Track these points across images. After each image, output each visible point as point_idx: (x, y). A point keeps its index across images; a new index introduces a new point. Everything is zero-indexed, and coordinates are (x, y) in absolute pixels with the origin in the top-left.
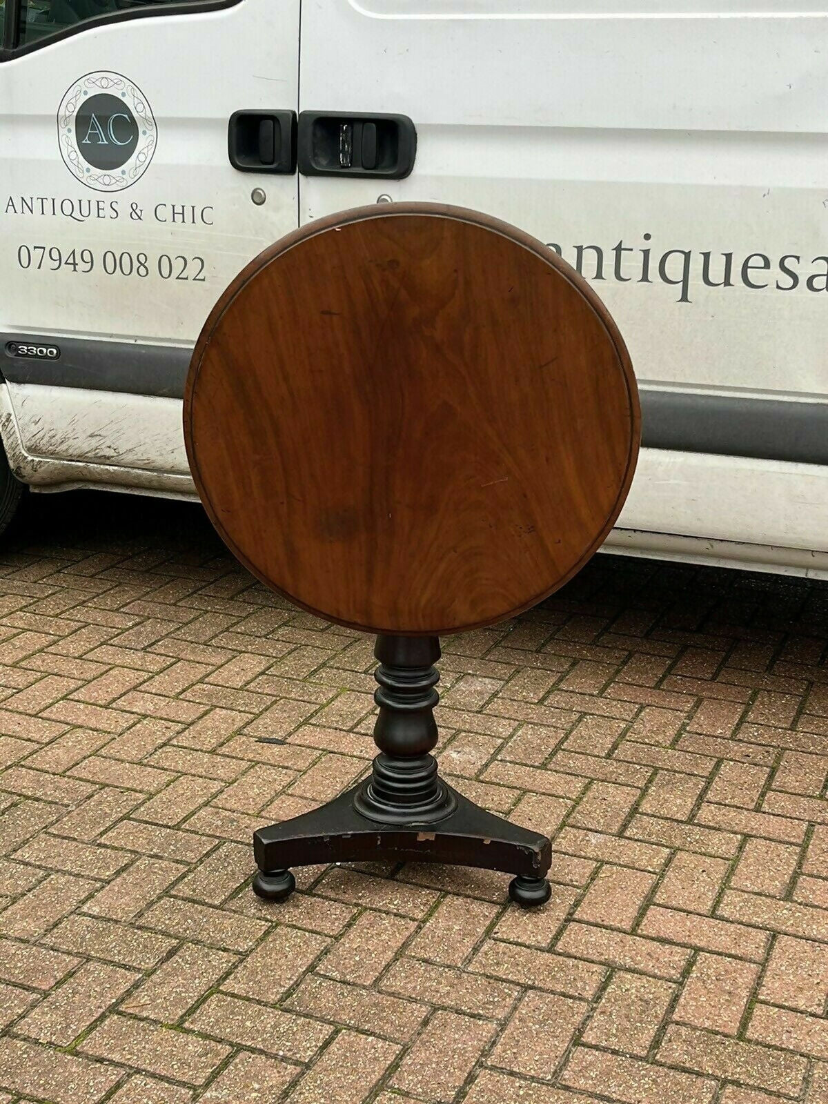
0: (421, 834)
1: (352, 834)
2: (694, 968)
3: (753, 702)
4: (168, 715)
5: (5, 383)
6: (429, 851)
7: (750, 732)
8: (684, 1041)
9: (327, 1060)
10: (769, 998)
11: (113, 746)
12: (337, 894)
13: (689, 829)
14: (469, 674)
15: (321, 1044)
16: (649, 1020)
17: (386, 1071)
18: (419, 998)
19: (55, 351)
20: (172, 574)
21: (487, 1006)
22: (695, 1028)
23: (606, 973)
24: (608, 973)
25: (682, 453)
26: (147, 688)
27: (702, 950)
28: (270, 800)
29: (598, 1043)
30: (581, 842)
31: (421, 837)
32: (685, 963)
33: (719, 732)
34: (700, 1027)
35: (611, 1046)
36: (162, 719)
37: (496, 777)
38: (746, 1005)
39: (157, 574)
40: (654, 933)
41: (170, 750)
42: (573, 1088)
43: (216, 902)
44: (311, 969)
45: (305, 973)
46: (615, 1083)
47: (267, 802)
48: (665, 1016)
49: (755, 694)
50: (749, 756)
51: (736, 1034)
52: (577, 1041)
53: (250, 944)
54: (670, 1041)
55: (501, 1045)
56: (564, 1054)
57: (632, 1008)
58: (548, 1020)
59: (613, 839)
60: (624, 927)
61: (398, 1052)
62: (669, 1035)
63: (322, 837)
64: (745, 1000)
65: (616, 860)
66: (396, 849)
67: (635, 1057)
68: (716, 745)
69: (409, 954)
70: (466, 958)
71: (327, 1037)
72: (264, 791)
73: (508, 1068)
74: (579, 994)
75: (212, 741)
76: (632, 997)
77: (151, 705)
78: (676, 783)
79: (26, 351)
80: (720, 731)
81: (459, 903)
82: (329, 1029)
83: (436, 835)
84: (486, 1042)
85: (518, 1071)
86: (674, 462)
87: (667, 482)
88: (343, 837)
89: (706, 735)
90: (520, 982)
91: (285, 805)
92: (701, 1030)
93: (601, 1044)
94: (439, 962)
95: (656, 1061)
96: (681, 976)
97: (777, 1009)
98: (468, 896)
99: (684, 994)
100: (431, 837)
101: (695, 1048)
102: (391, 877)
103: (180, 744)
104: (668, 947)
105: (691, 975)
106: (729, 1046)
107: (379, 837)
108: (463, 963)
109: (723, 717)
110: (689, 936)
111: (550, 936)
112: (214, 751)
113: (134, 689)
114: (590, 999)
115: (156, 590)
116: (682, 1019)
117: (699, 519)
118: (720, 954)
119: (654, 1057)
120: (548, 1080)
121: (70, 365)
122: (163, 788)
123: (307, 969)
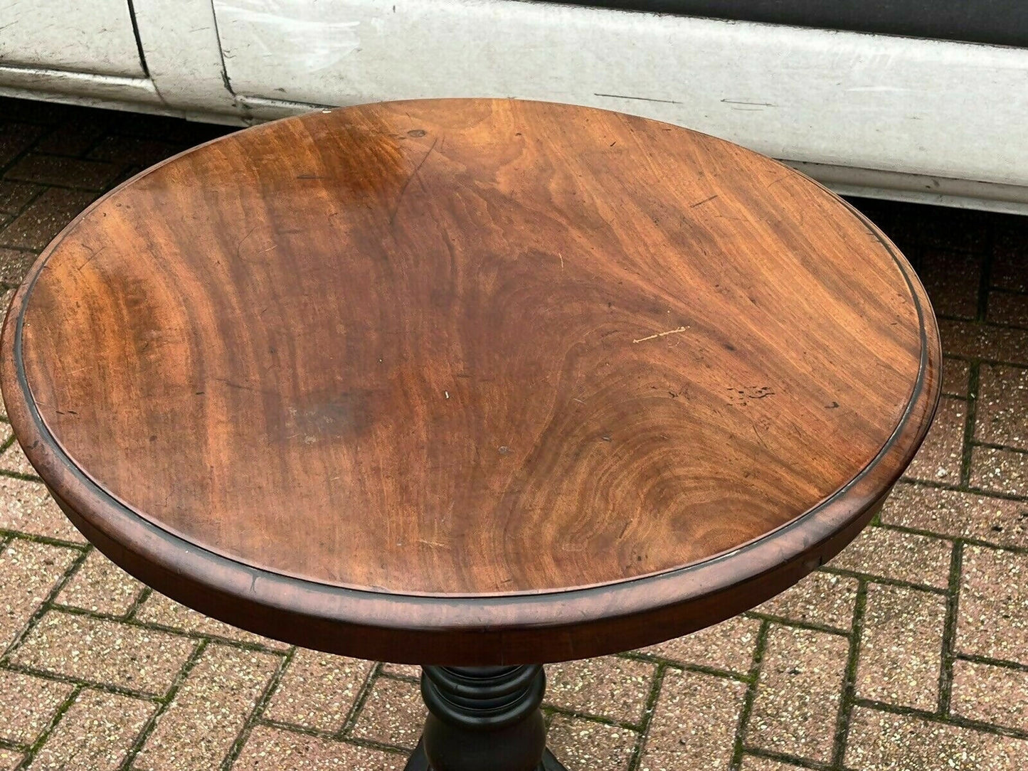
3: (976, 393)
4: (47, 528)
7: (990, 470)
13: (947, 736)
20: (39, 179)
25: (898, 39)
26: (10, 463)
28: (236, 741)
33: (940, 474)
36: (39, 540)
39: (16, 181)
41: (56, 621)
47: (232, 748)
49: (974, 372)
50: (1000, 530)
68: (943, 506)
72: (225, 716)
77: (19, 505)
78: (901, 612)
80: (942, 472)
86: (884, 56)
87: (868, 89)
89: (921, 482)
91: (263, 754)
103: (72, 604)
109: (939, 435)
112: (130, 617)
115: (15, 218)
117: (921, 149)
122: (48, 729)
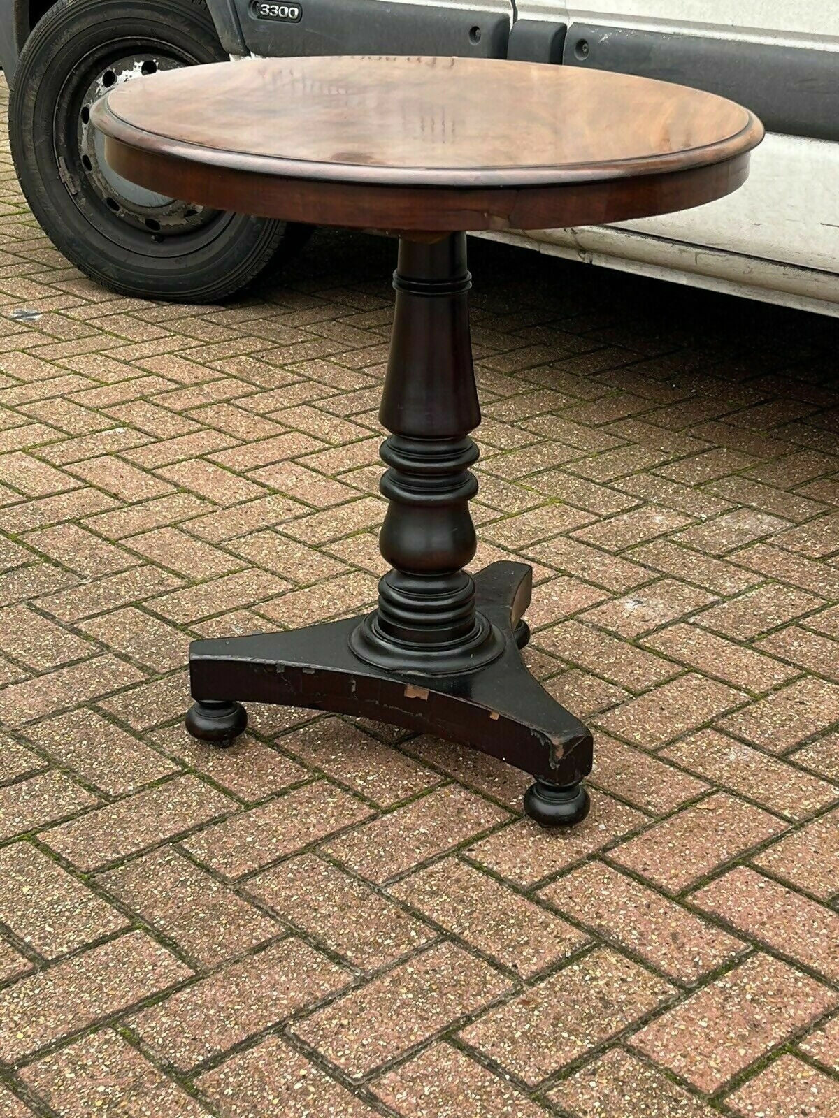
0: (410, 687)
1: (317, 671)
2: (729, 974)
4: (303, 495)
5: (250, 55)
6: (421, 714)
8: (616, 1080)
9: (77, 966)
10: (815, 1051)
11: (204, 520)
12: (303, 750)
14: (751, 507)
15: (91, 941)
16: (588, 1032)
17: (140, 1002)
18: (282, 913)
19: (296, 11)
21: (366, 948)
22: (650, 1065)
23: (585, 945)
24: (587, 947)
26: (308, 461)
27: (768, 949)
29: (477, 1045)
30: (712, 753)
31: (411, 692)
32: (721, 962)
34: (663, 1065)
35: (493, 1055)
36: (292, 498)
37: (663, 644)
38: (768, 1051)
40: (711, 907)
41: (267, 536)
42: (381, 1101)
43: (139, 727)
44: (177, 839)
45: (163, 842)
46: (448, 1112)
48: (620, 1032)
51: (711, 1092)
52: (449, 1035)
53: (131, 788)
54: (594, 1073)
55: (334, 1009)
56: (413, 1047)
57: (577, 1007)
58: (434, 991)
59: (765, 760)
60: (669, 886)
61: (180, 979)
62: (599, 1063)
63: (274, 666)
64: (771, 1044)
65: (744, 790)
66: (377, 703)
67: (518, 1083)
69: (325, 850)
70: (396, 875)
71: (108, 933)
73: (313, 1045)
74: (515, 966)
75: (328, 534)
76: (592, 992)
77: (295, 480)
79: (268, 11)
81: (458, 797)
82: (124, 922)
83: (430, 692)
84: (316, 998)
85: (323, 1053)
88: (304, 671)
90: (444, 926)
92: (659, 1071)
93: (481, 1048)
94: (355, 871)
95: (546, 1098)
96: (698, 980)
97: (814, 1072)
98: (477, 792)
99: (678, 1008)
100: (424, 694)
101: (624, 1096)
102: (396, 745)
103: (285, 531)
104: (714, 931)
105: (716, 982)
106: (682, 1107)
107: (354, 682)
108: (388, 879)
110: (764, 924)
111: (546, 873)
112: (319, 546)
113: (292, 459)
114: (524, 978)
116: (642, 1045)
118: (791, 962)
119: (546, 1091)
120: (356, 1080)
121: (311, 31)
122: (214, 578)
123: (171, 837)
